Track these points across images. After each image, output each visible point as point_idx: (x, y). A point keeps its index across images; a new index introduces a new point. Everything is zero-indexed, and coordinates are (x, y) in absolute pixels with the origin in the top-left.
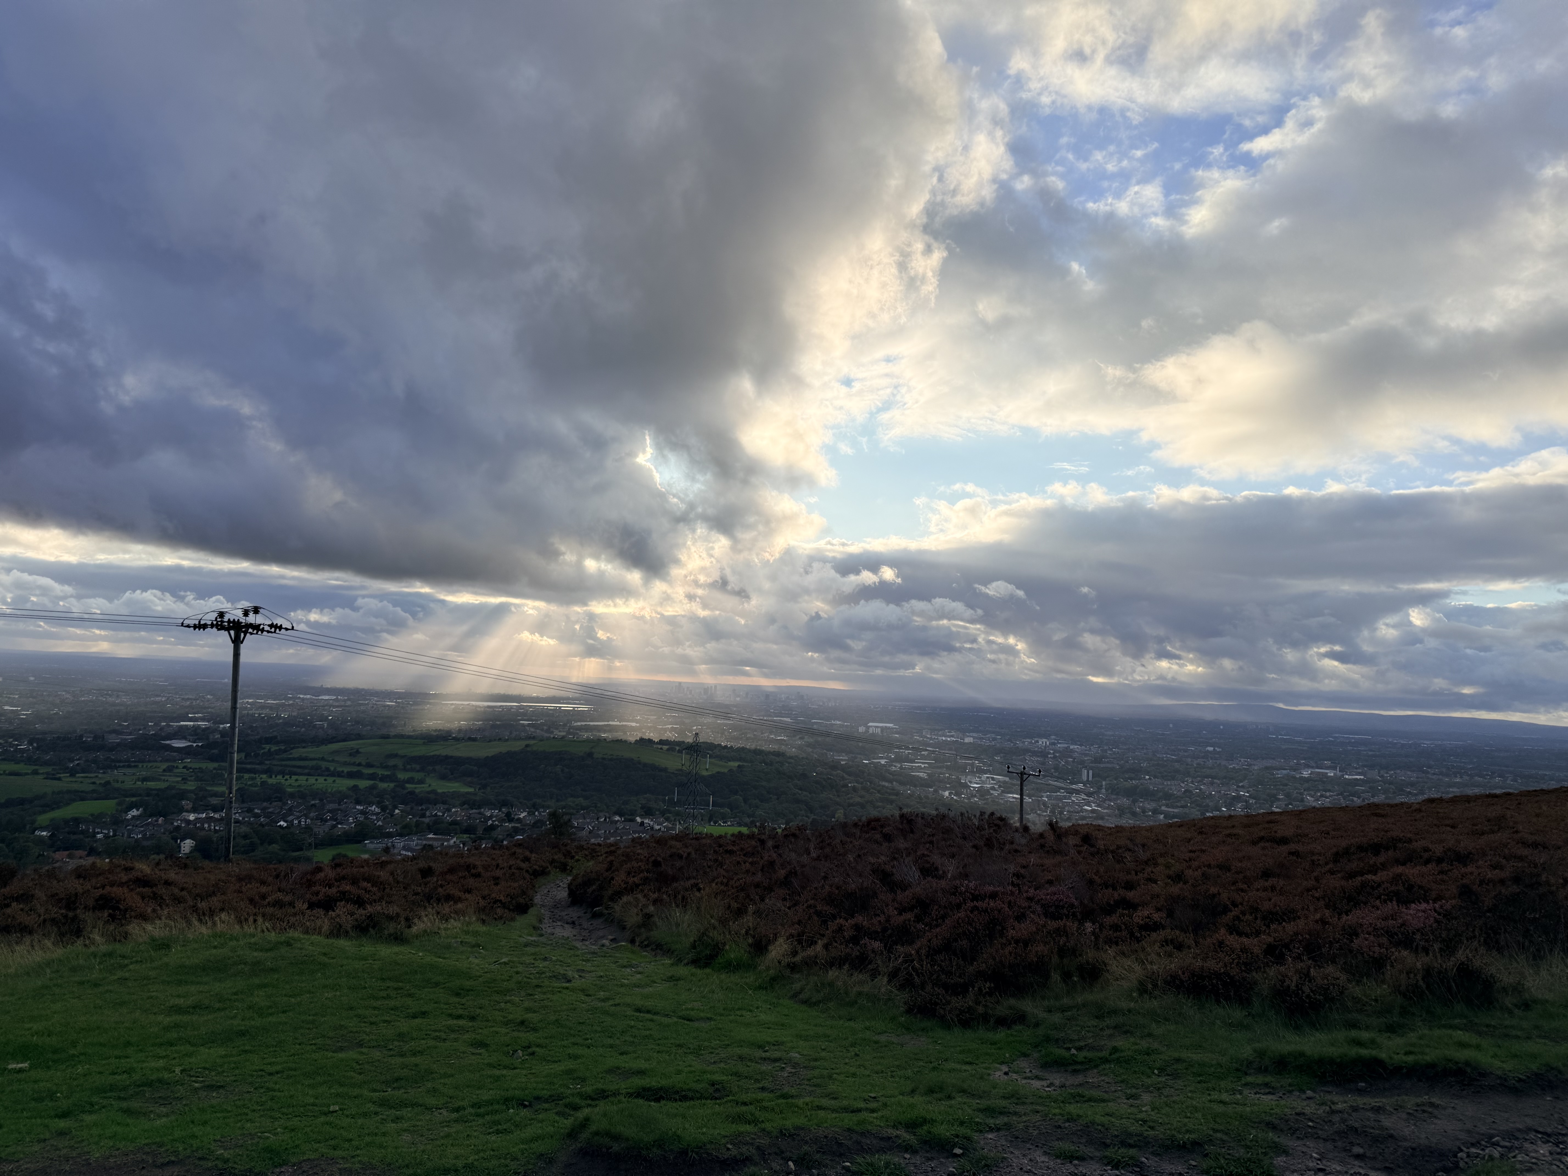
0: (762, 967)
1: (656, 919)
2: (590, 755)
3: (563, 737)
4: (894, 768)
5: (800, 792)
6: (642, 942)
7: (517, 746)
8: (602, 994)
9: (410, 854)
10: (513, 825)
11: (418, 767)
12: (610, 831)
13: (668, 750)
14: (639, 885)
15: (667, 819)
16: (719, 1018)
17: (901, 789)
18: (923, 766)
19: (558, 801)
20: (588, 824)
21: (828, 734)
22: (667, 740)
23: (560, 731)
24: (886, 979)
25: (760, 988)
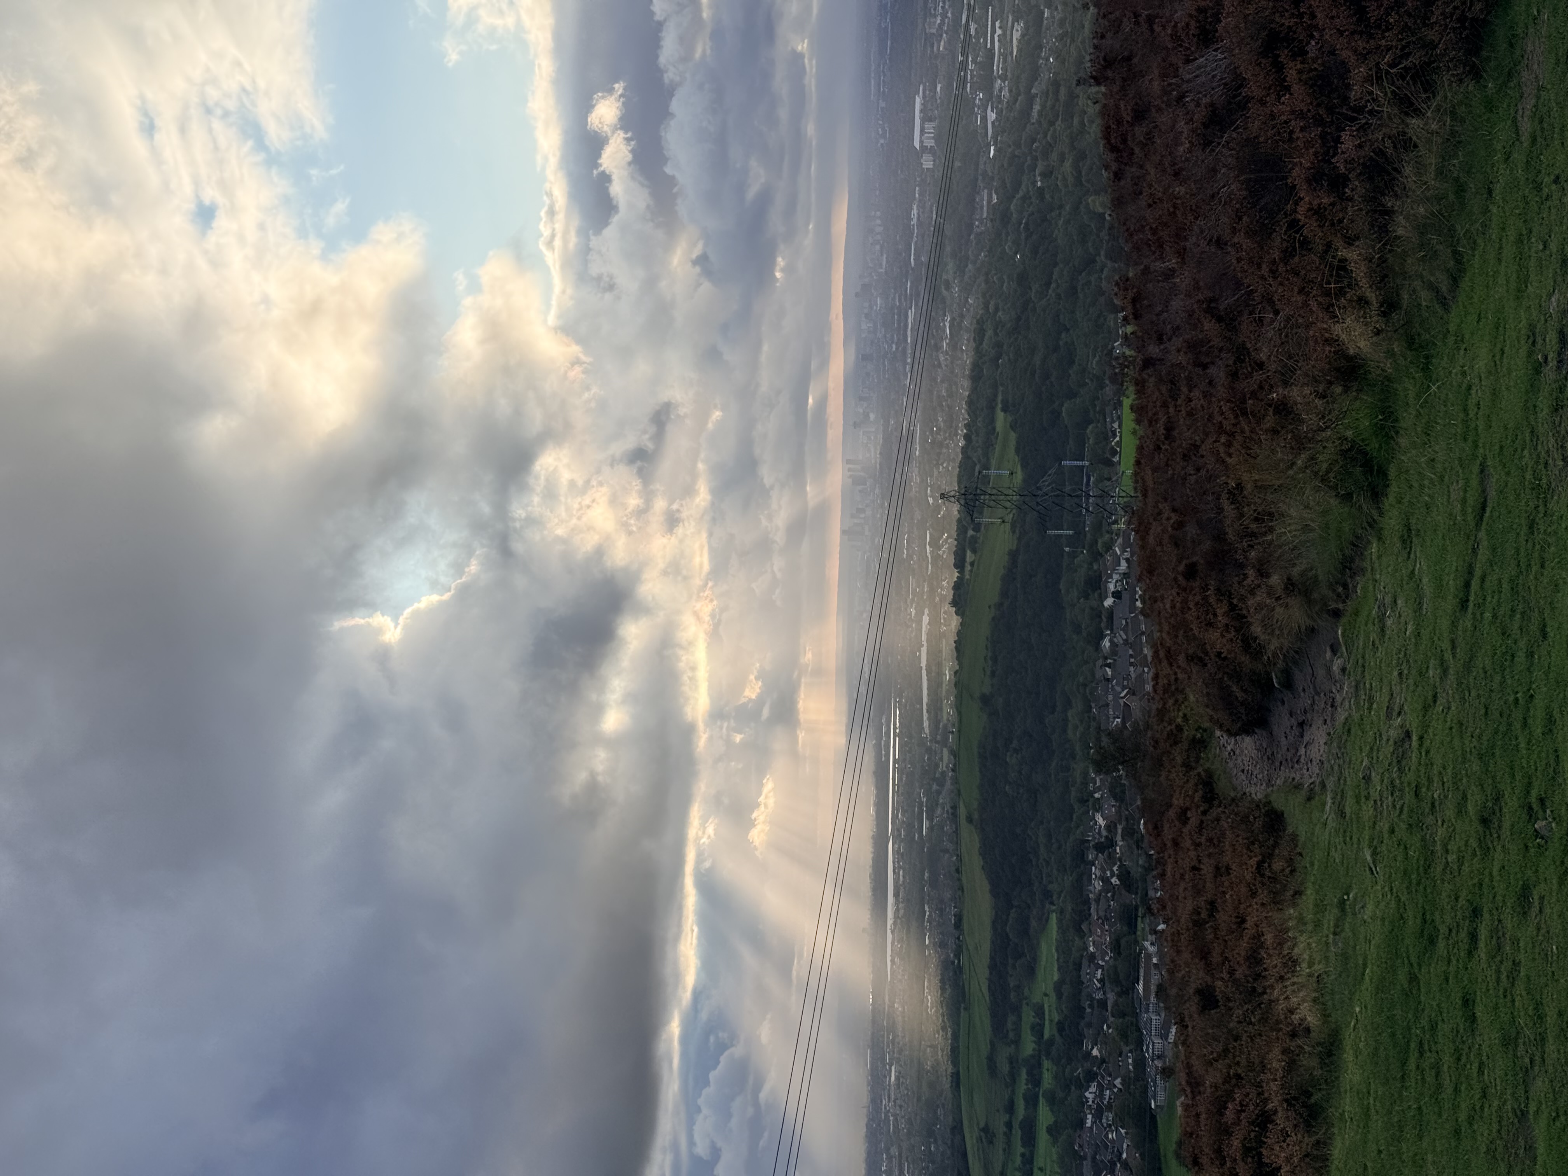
0: (1388, 366)
1: (1296, 571)
2: (985, 700)
3: (954, 753)
4: (1005, 93)
5: (1053, 285)
6: (1339, 595)
7: (971, 840)
8: (1433, 673)
9: (1173, 1030)
10: (1119, 838)
11: (1011, 1019)
12: (1131, 656)
13: (974, 551)
14: (1231, 604)
15: (1109, 547)
16: (1481, 451)
17: (1046, 76)
18: (999, 32)
19: (1073, 756)
20: (1117, 696)
21: (939, 230)
22: (955, 553)
23: (941, 759)
24: (1414, 122)
25: (1426, 369)
